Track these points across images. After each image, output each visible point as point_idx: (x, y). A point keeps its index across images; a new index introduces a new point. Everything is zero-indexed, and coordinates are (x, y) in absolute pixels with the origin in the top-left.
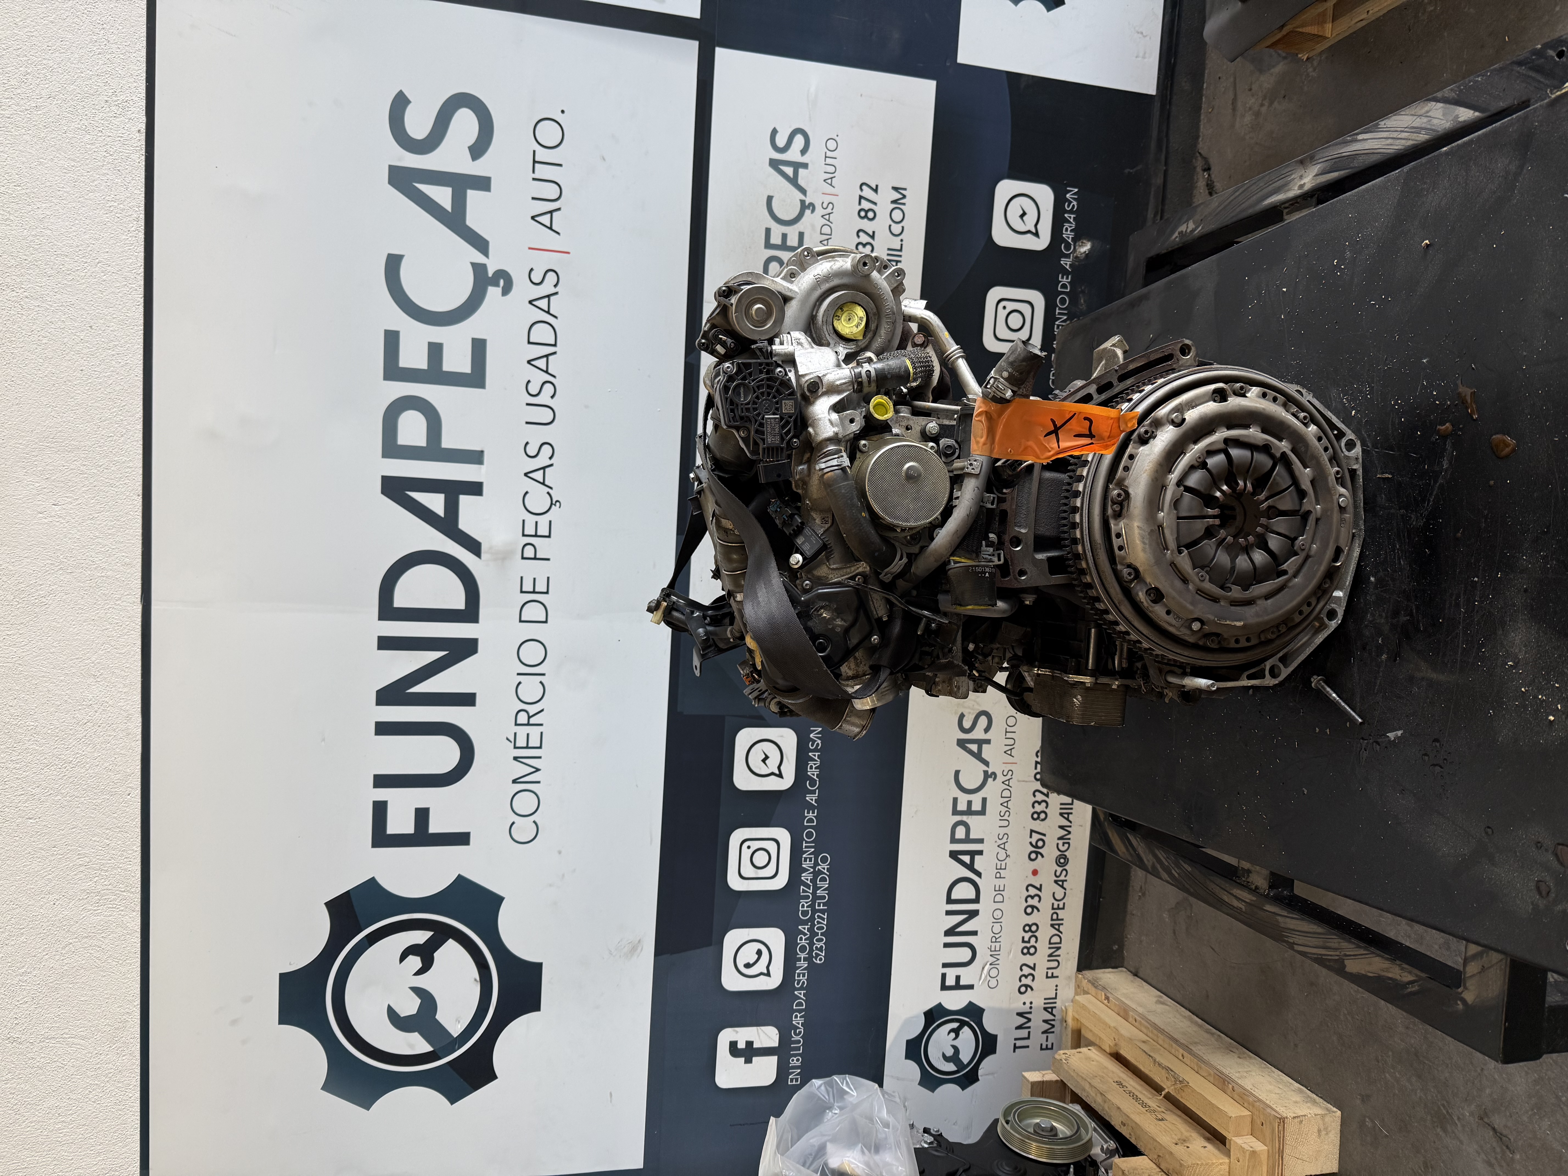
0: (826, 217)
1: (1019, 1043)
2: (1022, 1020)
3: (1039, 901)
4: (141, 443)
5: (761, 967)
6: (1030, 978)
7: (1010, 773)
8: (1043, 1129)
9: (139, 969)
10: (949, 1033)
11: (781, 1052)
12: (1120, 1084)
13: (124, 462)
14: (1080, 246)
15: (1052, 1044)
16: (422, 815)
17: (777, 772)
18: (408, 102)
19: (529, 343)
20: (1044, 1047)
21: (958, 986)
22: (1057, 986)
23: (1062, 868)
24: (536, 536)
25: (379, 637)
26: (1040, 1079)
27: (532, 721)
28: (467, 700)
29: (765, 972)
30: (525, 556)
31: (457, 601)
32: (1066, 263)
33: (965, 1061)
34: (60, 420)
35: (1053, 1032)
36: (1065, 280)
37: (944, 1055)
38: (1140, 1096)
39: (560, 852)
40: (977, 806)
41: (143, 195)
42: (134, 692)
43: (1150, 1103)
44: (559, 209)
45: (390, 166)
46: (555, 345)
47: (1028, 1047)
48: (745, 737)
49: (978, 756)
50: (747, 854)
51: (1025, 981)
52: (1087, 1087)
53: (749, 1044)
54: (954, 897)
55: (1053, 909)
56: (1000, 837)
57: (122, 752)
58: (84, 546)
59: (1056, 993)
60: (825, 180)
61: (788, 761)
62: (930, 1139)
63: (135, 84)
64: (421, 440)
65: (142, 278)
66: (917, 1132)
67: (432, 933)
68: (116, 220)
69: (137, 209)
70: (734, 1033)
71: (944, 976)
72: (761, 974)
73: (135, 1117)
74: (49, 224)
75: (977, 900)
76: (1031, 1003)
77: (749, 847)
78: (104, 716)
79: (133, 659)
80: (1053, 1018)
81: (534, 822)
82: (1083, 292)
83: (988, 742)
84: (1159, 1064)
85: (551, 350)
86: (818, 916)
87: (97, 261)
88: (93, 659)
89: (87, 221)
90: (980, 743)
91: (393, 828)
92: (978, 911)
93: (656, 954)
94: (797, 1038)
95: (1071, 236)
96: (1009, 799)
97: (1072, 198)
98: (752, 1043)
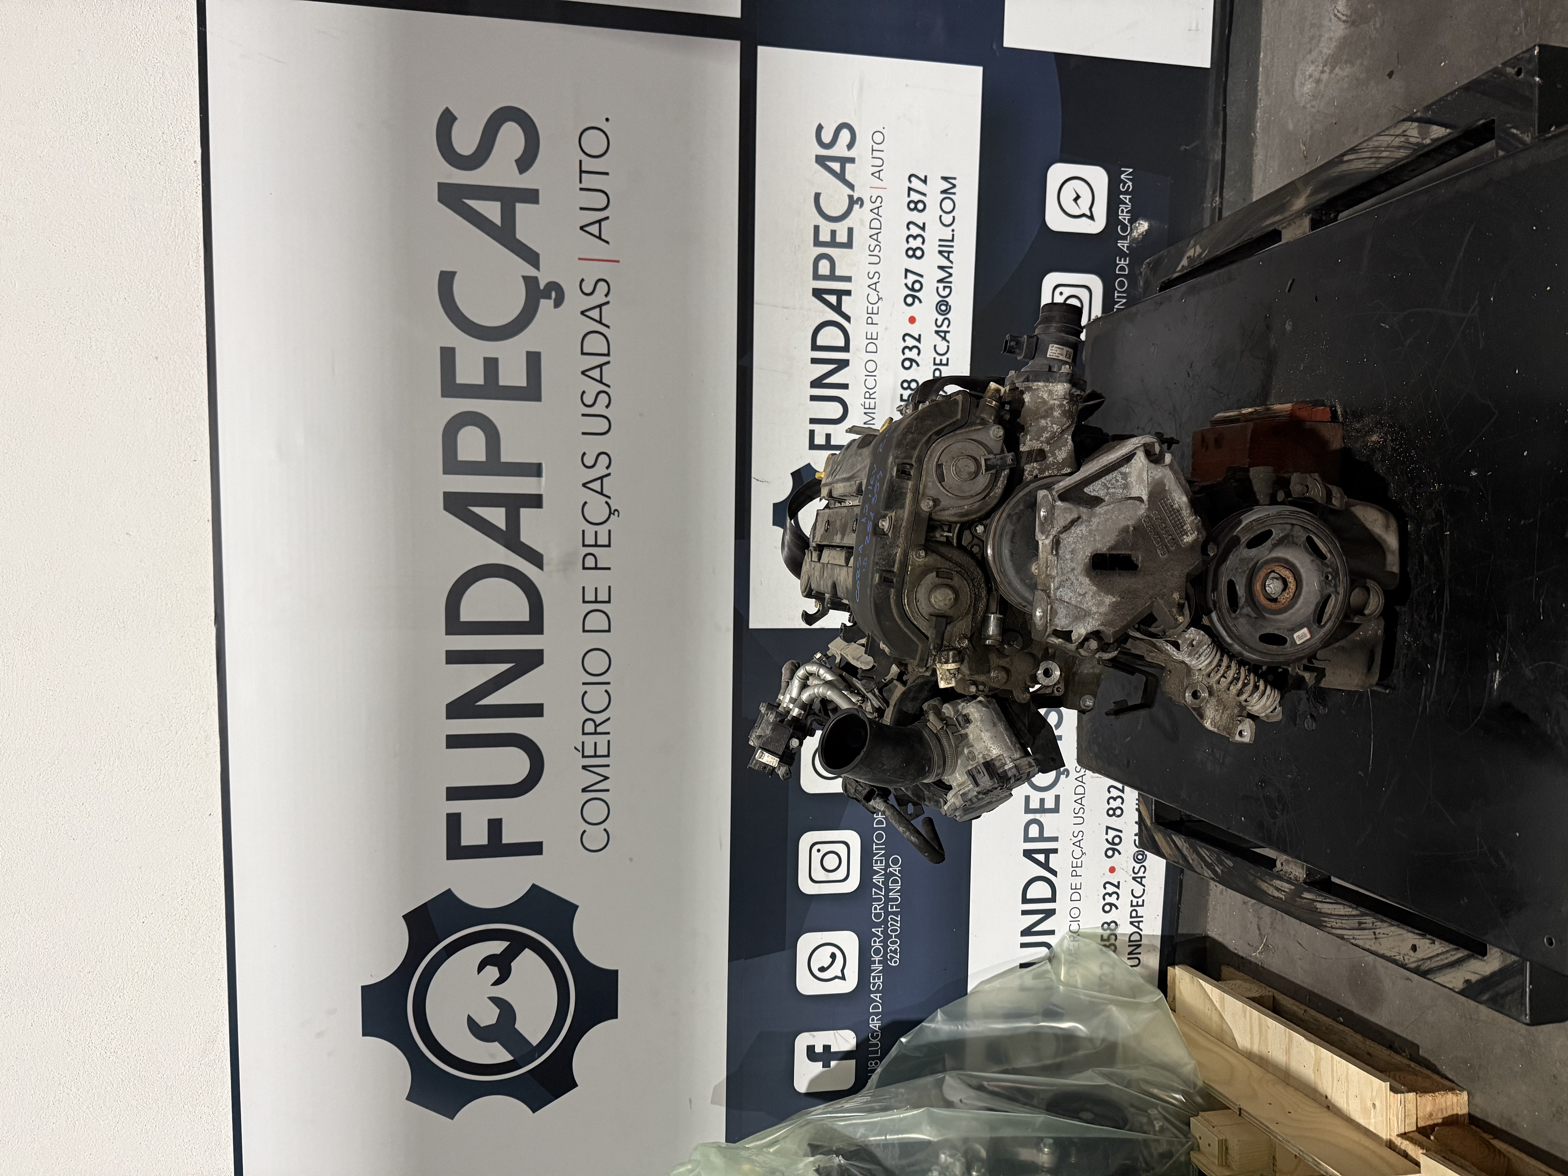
0: (875, 211)
3: (1117, 899)
5: (835, 970)
11: (859, 1055)
14: (1137, 228)
16: (495, 826)
18: (455, 118)
19: (583, 353)
23: (1140, 865)
24: (596, 545)
25: (446, 651)
27: (599, 730)
28: (535, 710)
29: (840, 975)
30: (586, 566)
31: (521, 612)
36: (1122, 263)
39: (631, 860)
40: (1050, 804)
42: (212, 713)
44: (607, 218)
46: (608, 355)
50: (816, 857)
53: (827, 1048)
54: (1029, 896)
55: (1132, 906)
56: (1075, 835)
60: (872, 174)
63: (189, 116)
64: (480, 456)
67: (508, 943)
70: (811, 1037)
72: (836, 977)
75: (1053, 899)
77: (819, 851)
81: (605, 830)
82: (1141, 274)
83: (1059, 738)
85: (605, 359)
86: (891, 918)
91: (466, 840)
92: (1055, 910)
93: (730, 960)
94: (874, 1041)
95: (1127, 218)
96: (1083, 796)
97: (1127, 178)
98: (829, 1047)
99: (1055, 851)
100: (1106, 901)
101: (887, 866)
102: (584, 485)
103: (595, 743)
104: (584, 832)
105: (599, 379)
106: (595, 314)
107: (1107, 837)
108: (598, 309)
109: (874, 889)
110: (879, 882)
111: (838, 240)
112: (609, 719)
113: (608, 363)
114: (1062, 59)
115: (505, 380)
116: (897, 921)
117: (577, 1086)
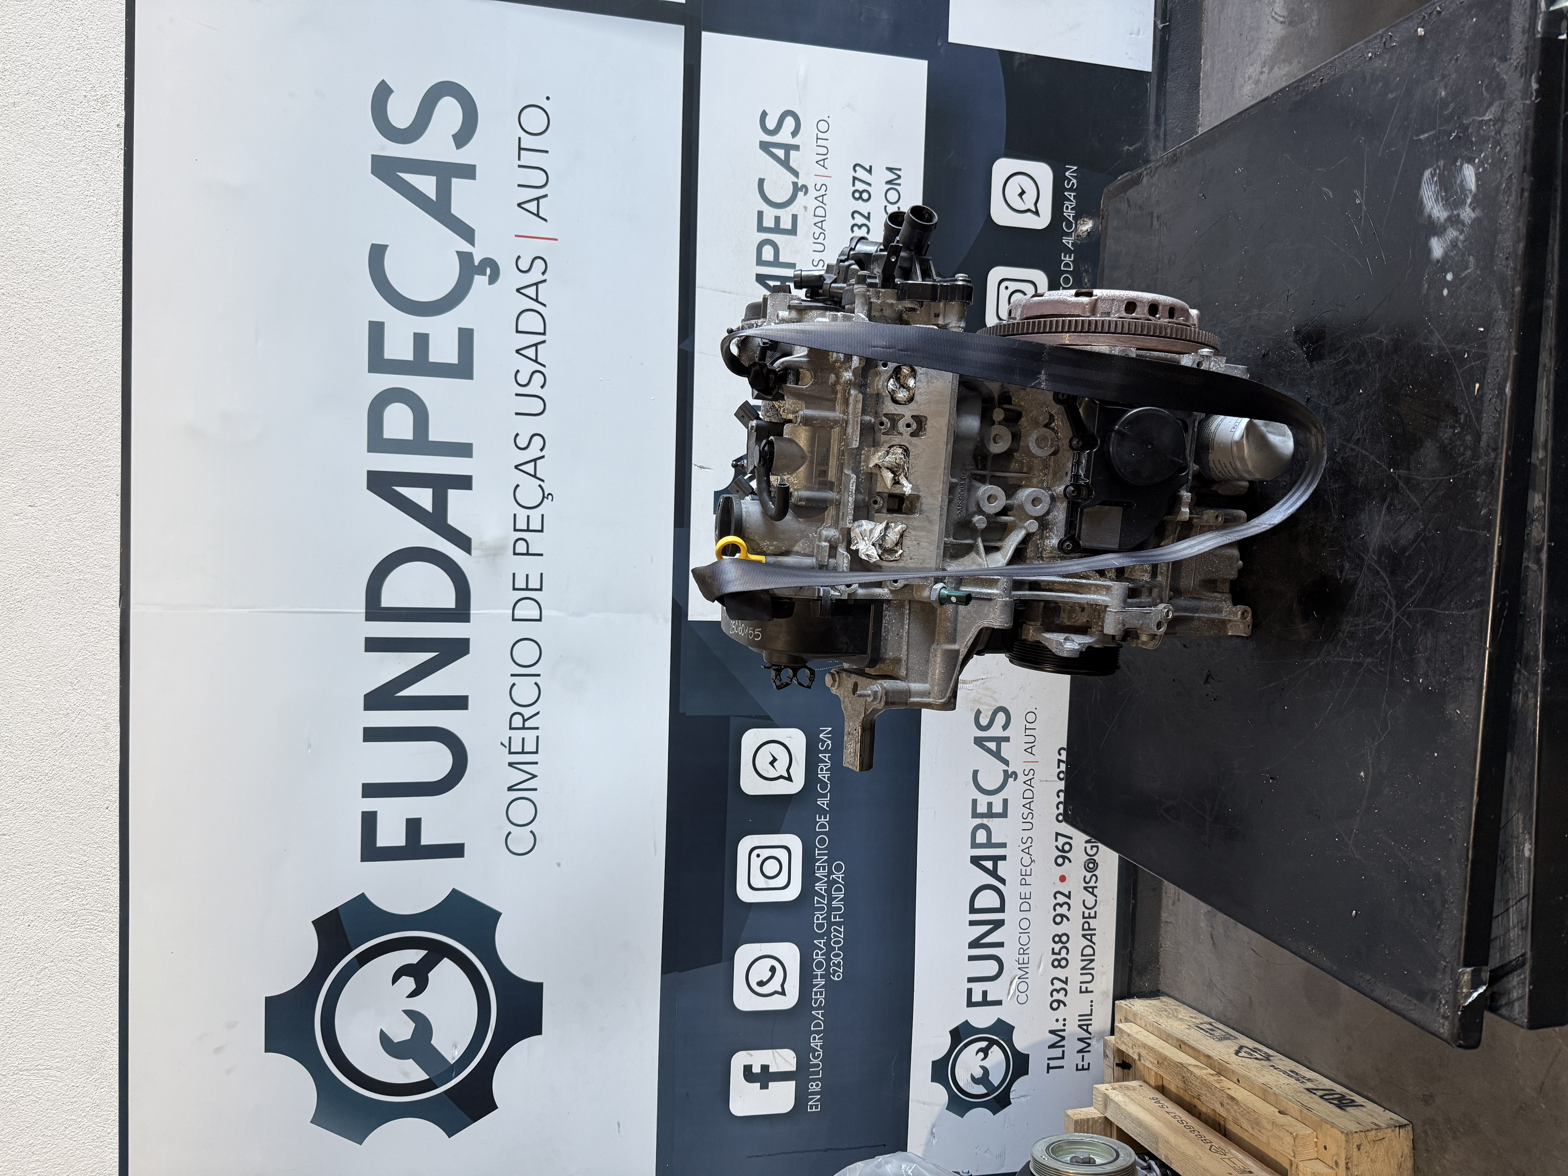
0: (820, 198)
1: (1053, 1063)
2: (1055, 1039)
3: (1069, 910)
4: (120, 441)
5: (775, 985)
6: (1063, 992)
7: (1032, 772)
9: (118, 994)
10: (977, 1053)
11: (800, 1076)
13: (102, 461)
14: (1081, 224)
15: (1089, 1064)
16: (413, 826)
17: (787, 776)
18: (390, 91)
19: (517, 331)
20: (1080, 1067)
21: (985, 1002)
22: (1092, 1001)
24: (528, 530)
25: (366, 638)
26: (1084, 1116)
27: (527, 724)
28: (459, 703)
29: (780, 990)
30: (517, 551)
31: (448, 600)
32: (1068, 241)
33: (996, 1084)
34: (37, 419)
35: (1089, 1051)
36: (1067, 259)
37: (972, 1077)
39: (559, 865)
40: (998, 808)
42: (113, 700)
44: (546, 196)
46: (544, 334)
47: (1062, 1067)
48: (751, 738)
49: (997, 755)
50: (756, 862)
51: (1056, 996)
53: (765, 1068)
55: (1084, 917)
56: (1024, 841)
57: (100, 763)
58: (61, 549)
59: (1092, 1010)
60: (817, 162)
61: (797, 763)
63: (114, 79)
64: (408, 434)
65: (121, 273)
67: (426, 952)
68: (94, 215)
69: (116, 204)
70: (749, 1056)
71: (970, 991)
72: (776, 992)
73: (114, 1155)
74: (27, 220)
75: (1002, 909)
76: (1064, 1020)
77: (758, 856)
78: (81, 725)
79: (111, 665)
80: (1088, 1035)
81: (531, 832)
82: (1086, 271)
83: (1007, 739)
85: (541, 338)
86: (834, 929)
87: (75, 256)
88: (70, 666)
89: (66, 217)
90: (999, 740)
91: (383, 840)
92: (1004, 920)
93: (664, 971)
94: (816, 1061)
95: (1072, 215)
96: (1031, 800)
97: (1071, 176)
98: (767, 1067)
99: (1003, 858)
100: (1057, 912)
101: (830, 873)
102: (516, 467)
103: (523, 739)
104: (509, 833)
105: (534, 358)
106: (531, 292)
107: (1056, 844)
108: (535, 287)
109: (816, 898)
110: (821, 889)
111: (782, 226)
112: (538, 713)
113: (544, 342)
114: (1006, 56)
115: (434, 356)
116: (840, 932)
117: (497, 1108)
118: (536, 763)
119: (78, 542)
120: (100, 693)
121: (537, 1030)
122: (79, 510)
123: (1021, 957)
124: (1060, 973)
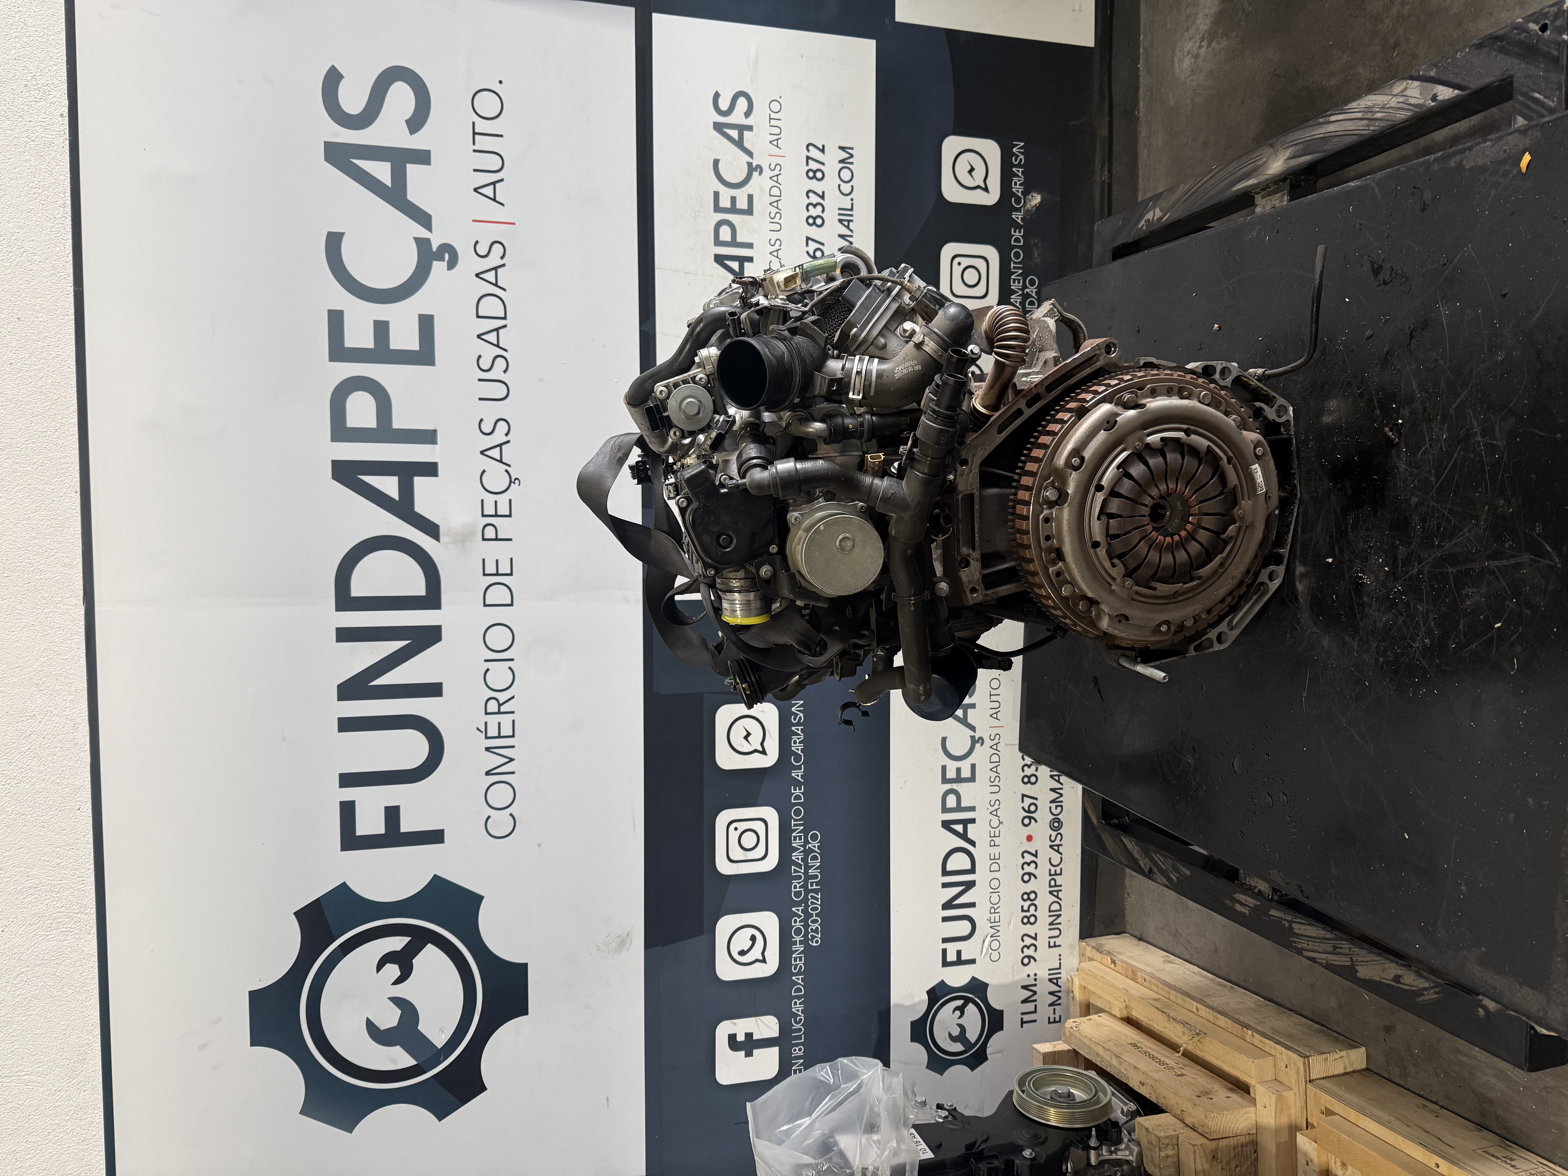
0: (775, 178)
1: (1026, 1018)
2: (1028, 994)
3: (1036, 868)
4: (77, 437)
5: (756, 953)
6: (1033, 948)
7: (998, 737)
8: (1060, 1096)
10: (954, 1011)
11: (782, 1041)
12: (1134, 1045)
13: (59, 458)
14: (1030, 200)
15: (1060, 1016)
16: (392, 814)
17: (761, 749)
18: (341, 77)
19: (478, 316)
20: (1052, 1020)
21: (959, 962)
22: (1060, 955)
23: (1056, 833)
24: (496, 515)
25: (338, 629)
26: (1051, 1050)
27: (503, 709)
28: (434, 690)
29: (761, 958)
30: (486, 537)
31: (418, 587)
32: (1018, 217)
33: (973, 1040)
35: (1060, 1004)
36: (1017, 234)
37: (950, 1035)
38: (1156, 1055)
39: (539, 845)
40: (966, 773)
41: (69, 181)
42: (80, 700)
43: (1167, 1061)
44: (502, 180)
45: (325, 142)
46: (505, 318)
47: (1035, 1021)
48: (725, 714)
49: (964, 721)
50: (734, 836)
51: (1027, 952)
52: (1101, 1052)
53: (749, 1036)
54: (949, 868)
55: (1050, 875)
56: (992, 804)
57: (70, 764)
58: (20, 548)
59: (1060, 963)
60: (770, 142)
61: (771, 736)
62: (944, 1113)
63: (55, 68)
64: (371, 422)
65: (71, 267)
66: (931, 1108)
67: (410, 938)
68: (41, 208)
69: (63, 196)
70: (733, 1025)
71: (944, 952)
72: (757, 961)
75: (972, 871)
76: (1035, 975)
77: (736, 829)
78: (49, 727)
79: (77, 665)
80: (1058, 989)
81: (511, 815)
82: (1036, 246)
83: (973, 706)
84: (1173, 1019)
85: (501, 323)
86: (811, 896)
87: (23, 250)
88: (35, 667)
90: (965, 707)
91: (361, 830)
92: (975, 881)
93: (646, 947)
94: (798, 1026)
95: (1020, 190)
96: (997, 764)
97: (1019, 152)
98: (752, 1034)
99: (973, 821)
100: (1025, 871)
101: (806, 842)
102: (482, 453)
103: (499, 723)
104: (489, 817)
105: (496, 343)
106: (490, 276)
107: (1022, 805)
108: (494, 271)
109: (793, 867)
110: (798, 859)
111: (739, 206)
112: (513, 697)
113: (505, 326)
114: (952, 35)
115: (396, 343)
116: (817, 899)
117: (486, 1089)
118: (513, 747)
119: (37, 541)
120: (66, 693)
121: (523, 1010)
122: (38, 508)
123: (992, 916)
124: (1030, 930)
